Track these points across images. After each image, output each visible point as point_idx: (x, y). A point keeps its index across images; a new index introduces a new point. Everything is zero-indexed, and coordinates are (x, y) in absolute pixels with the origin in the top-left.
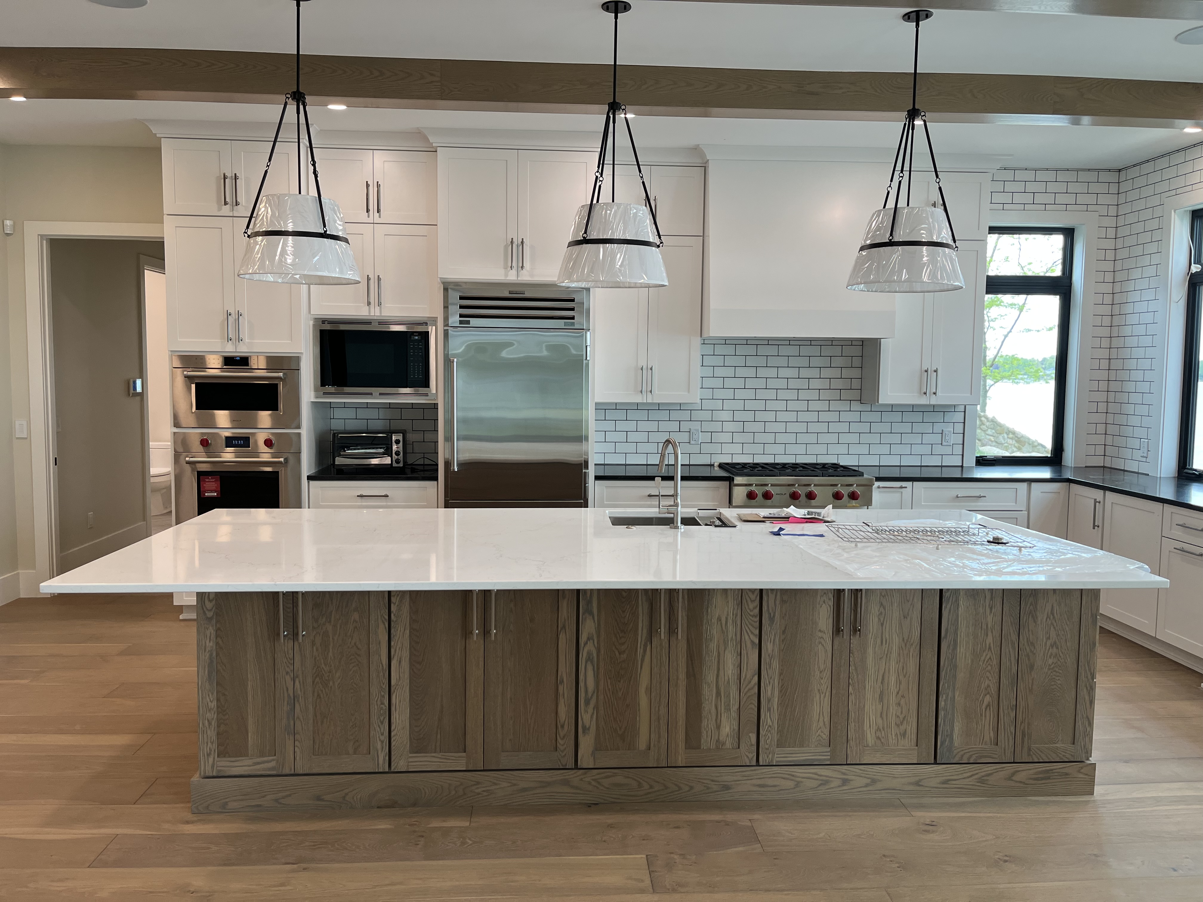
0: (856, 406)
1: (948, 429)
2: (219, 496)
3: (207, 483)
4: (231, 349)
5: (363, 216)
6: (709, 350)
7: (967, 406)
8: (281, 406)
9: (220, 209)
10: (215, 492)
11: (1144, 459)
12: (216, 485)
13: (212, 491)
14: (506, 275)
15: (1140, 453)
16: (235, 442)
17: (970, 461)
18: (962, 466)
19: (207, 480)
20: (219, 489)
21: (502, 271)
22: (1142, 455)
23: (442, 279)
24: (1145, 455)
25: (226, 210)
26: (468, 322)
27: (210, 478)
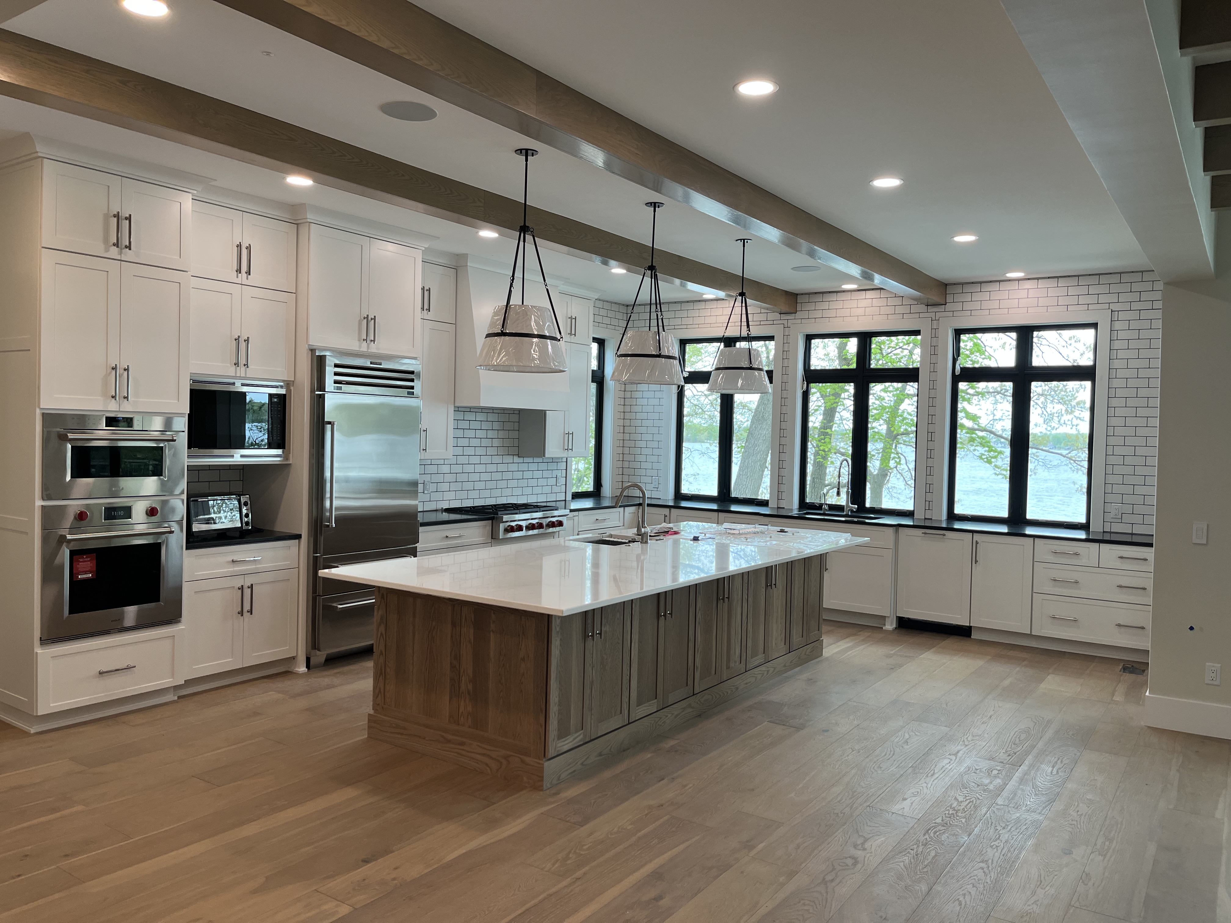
0: (516, 459)
1: (559, 473)
2: (95, 577)
3: (80, 564)
4: (113, 408)
5: (232, 276)
6: (460, 416)
7: (568, 458)
8: (166, 472)
9: (107, 250)
10: (90, 573)
11: (656, 489)
12: (91, 565)
13: (86, 572)
14: (360, 347)
15: (653, 485)
16: (114, 513)
17: (569, 497)
18: (565, 500)
19: (81, 560)
20: (95, 569)
21: (357, 343)
22: (655, 487)
23: (310, 346)
24: (657, 487)
25: (114, 252)
26: (340, 388)
27: (85, 557)
